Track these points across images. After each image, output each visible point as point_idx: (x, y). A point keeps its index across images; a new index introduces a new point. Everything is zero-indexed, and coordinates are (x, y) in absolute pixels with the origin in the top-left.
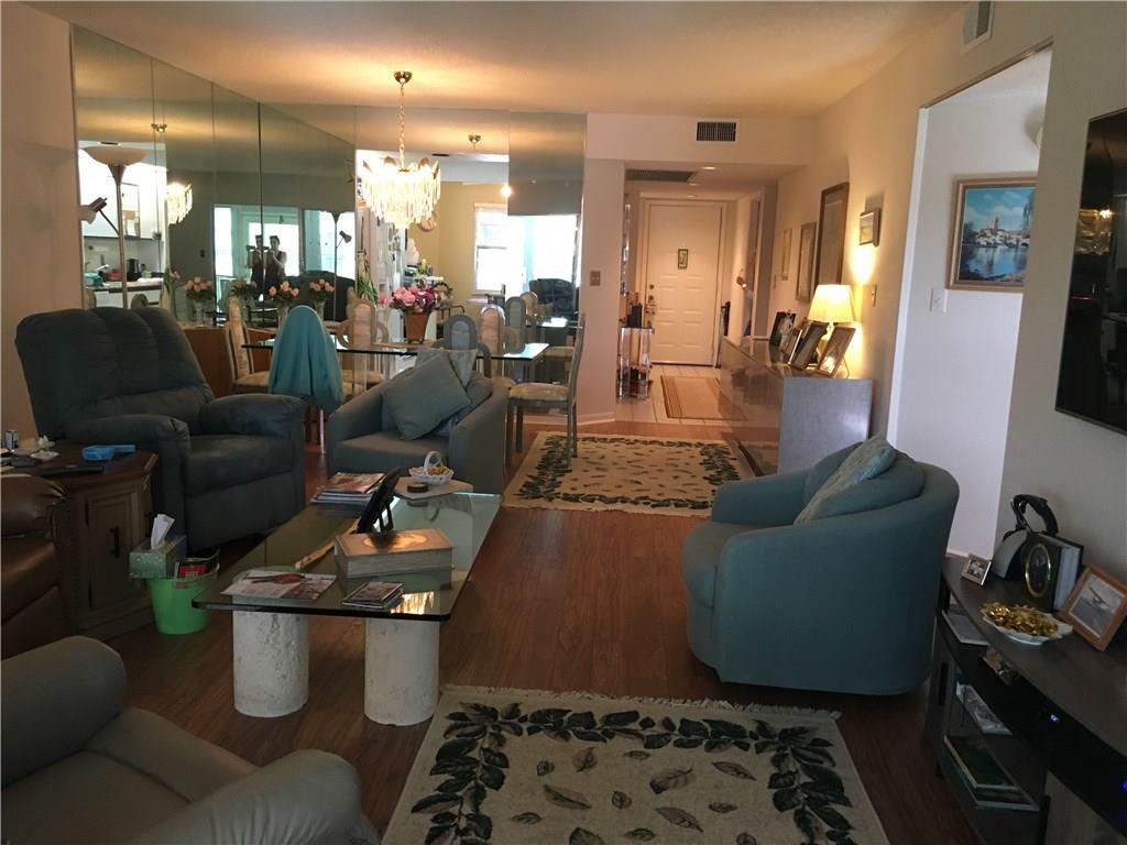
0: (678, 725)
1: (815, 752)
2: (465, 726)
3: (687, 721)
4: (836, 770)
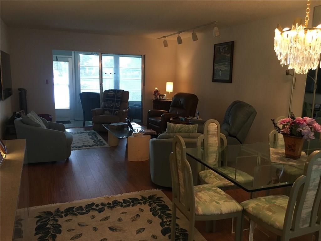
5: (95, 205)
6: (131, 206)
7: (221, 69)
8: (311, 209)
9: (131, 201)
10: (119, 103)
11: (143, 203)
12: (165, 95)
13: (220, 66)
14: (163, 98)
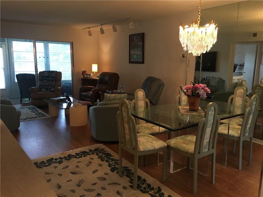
5: (54, 159)
6: (83, 157)
7: (136, 54)
8: (209, 140)
9: (82, 154)
10: (54, 81)
11: (91, 154)
12: (92, 74)
13: (134, 52)
14: (90, 77)
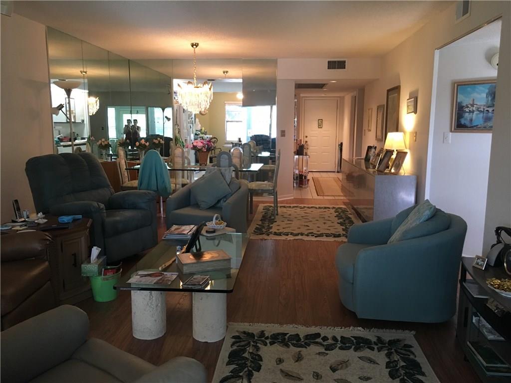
0: (339, 339)
1: (405, 350)
2: (240, 342)
3: (344, 337)
4: (416, 359)
